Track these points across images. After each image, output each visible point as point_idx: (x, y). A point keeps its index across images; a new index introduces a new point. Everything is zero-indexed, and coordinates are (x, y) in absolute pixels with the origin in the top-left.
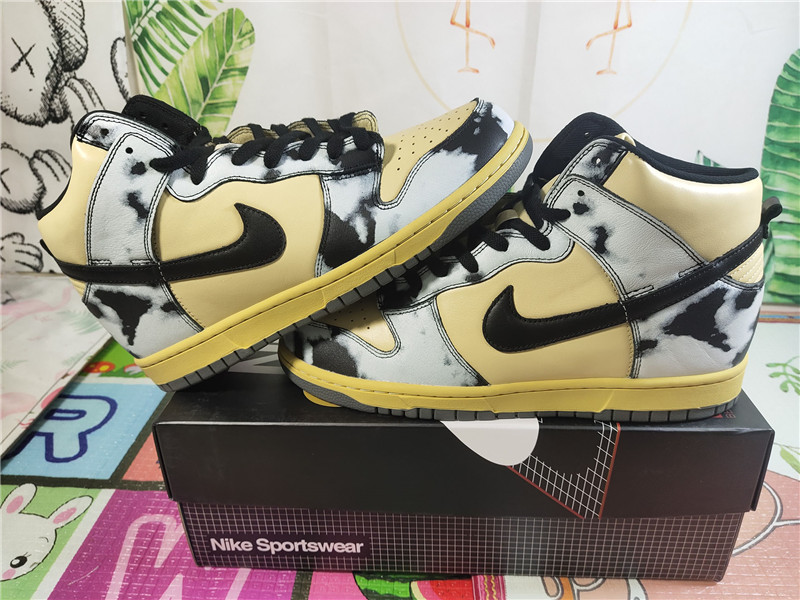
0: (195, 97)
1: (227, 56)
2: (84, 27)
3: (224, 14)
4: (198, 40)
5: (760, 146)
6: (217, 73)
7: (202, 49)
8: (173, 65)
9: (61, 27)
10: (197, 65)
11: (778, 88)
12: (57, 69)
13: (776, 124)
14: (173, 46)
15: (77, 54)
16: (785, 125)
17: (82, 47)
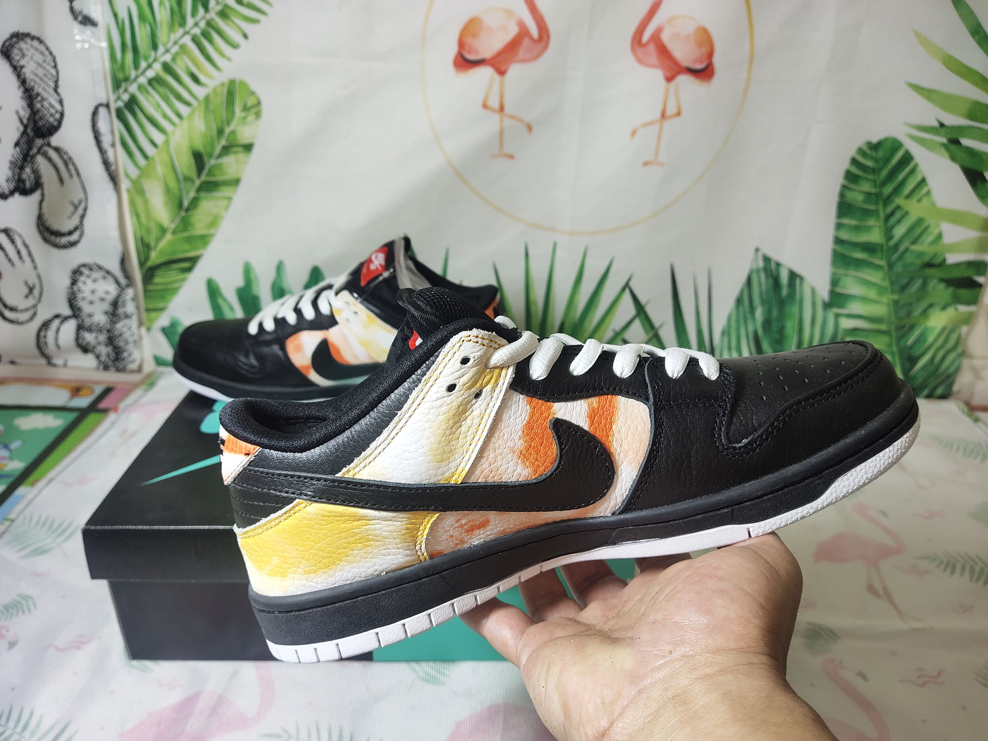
0: (187, 173)
1: (227, 130)
2: (60, 90)
3: (223, 84)
4: (193, 112)
5: (827, 246)
6: (214, 149)
7: (197, 122)
8: (163, 136)
9: (32, 89)
10: (190, 140)
11: (846, 183)
12: (28, 135)
13: (846, 221)
14: (165, 116)
15: (51, 120)
16: (853, 222)
17: (57, 112)
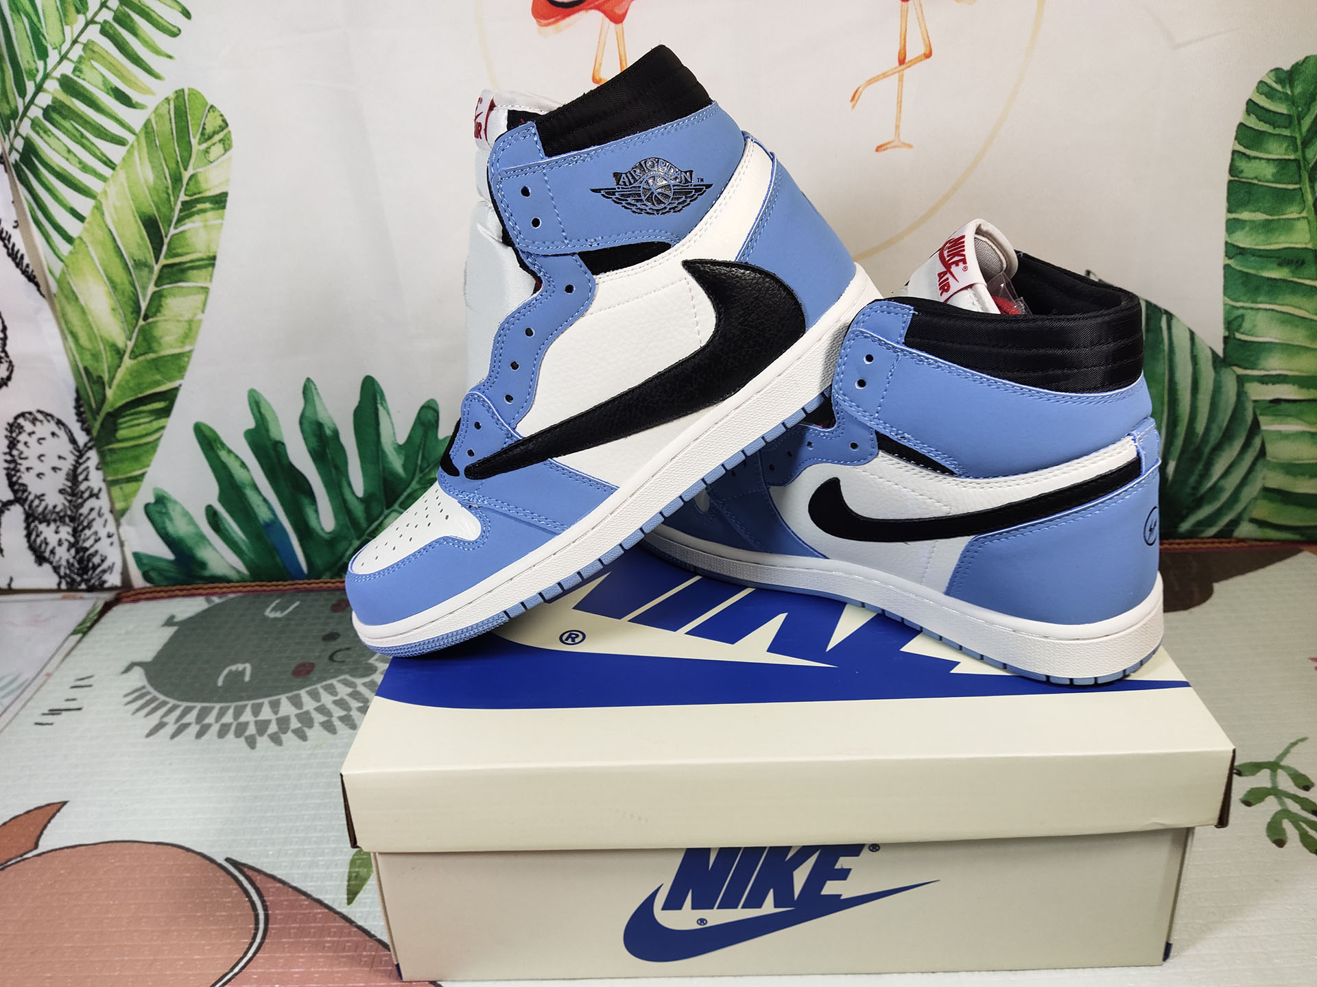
0: (139, 255)
1: (186, 176)
3: (168, 100)
4: (130, 152)
5: (1218, 259)
6: (172, 210)
7: (139, 168)
8: (91, 203)
10: (134, 198)
11: (1239, 148)
13: (1245, 215)
14: (85, 168)
16: (1260, 216)
